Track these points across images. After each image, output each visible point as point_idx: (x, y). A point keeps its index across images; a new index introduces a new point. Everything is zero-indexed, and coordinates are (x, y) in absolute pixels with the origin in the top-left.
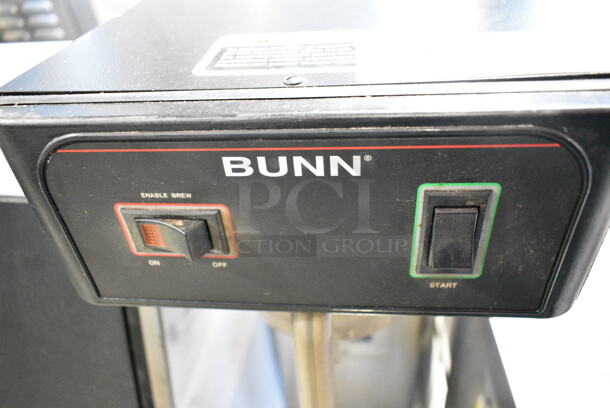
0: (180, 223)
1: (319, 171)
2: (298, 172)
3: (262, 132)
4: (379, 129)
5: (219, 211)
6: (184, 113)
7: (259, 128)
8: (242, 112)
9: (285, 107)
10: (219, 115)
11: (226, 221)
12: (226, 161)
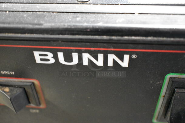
0: (7, 89)
1: (100, 63)
2: (86, 63)
3: (61, 36)
4: (144, 38)
5: (33, 83)
6: (6, 21)
7: (59, 34)
8: (46, 22)
9: (78, 19)
10: (30, 24)
11: (38, 89)
12: (36, 54)
